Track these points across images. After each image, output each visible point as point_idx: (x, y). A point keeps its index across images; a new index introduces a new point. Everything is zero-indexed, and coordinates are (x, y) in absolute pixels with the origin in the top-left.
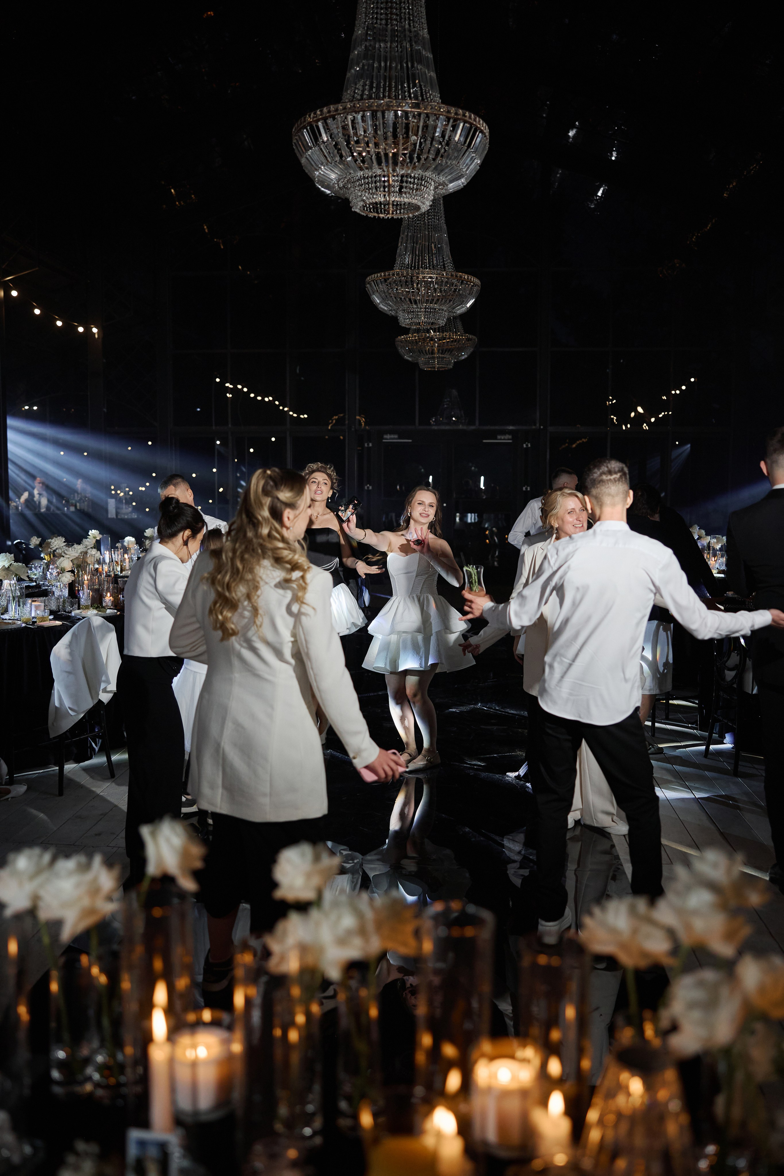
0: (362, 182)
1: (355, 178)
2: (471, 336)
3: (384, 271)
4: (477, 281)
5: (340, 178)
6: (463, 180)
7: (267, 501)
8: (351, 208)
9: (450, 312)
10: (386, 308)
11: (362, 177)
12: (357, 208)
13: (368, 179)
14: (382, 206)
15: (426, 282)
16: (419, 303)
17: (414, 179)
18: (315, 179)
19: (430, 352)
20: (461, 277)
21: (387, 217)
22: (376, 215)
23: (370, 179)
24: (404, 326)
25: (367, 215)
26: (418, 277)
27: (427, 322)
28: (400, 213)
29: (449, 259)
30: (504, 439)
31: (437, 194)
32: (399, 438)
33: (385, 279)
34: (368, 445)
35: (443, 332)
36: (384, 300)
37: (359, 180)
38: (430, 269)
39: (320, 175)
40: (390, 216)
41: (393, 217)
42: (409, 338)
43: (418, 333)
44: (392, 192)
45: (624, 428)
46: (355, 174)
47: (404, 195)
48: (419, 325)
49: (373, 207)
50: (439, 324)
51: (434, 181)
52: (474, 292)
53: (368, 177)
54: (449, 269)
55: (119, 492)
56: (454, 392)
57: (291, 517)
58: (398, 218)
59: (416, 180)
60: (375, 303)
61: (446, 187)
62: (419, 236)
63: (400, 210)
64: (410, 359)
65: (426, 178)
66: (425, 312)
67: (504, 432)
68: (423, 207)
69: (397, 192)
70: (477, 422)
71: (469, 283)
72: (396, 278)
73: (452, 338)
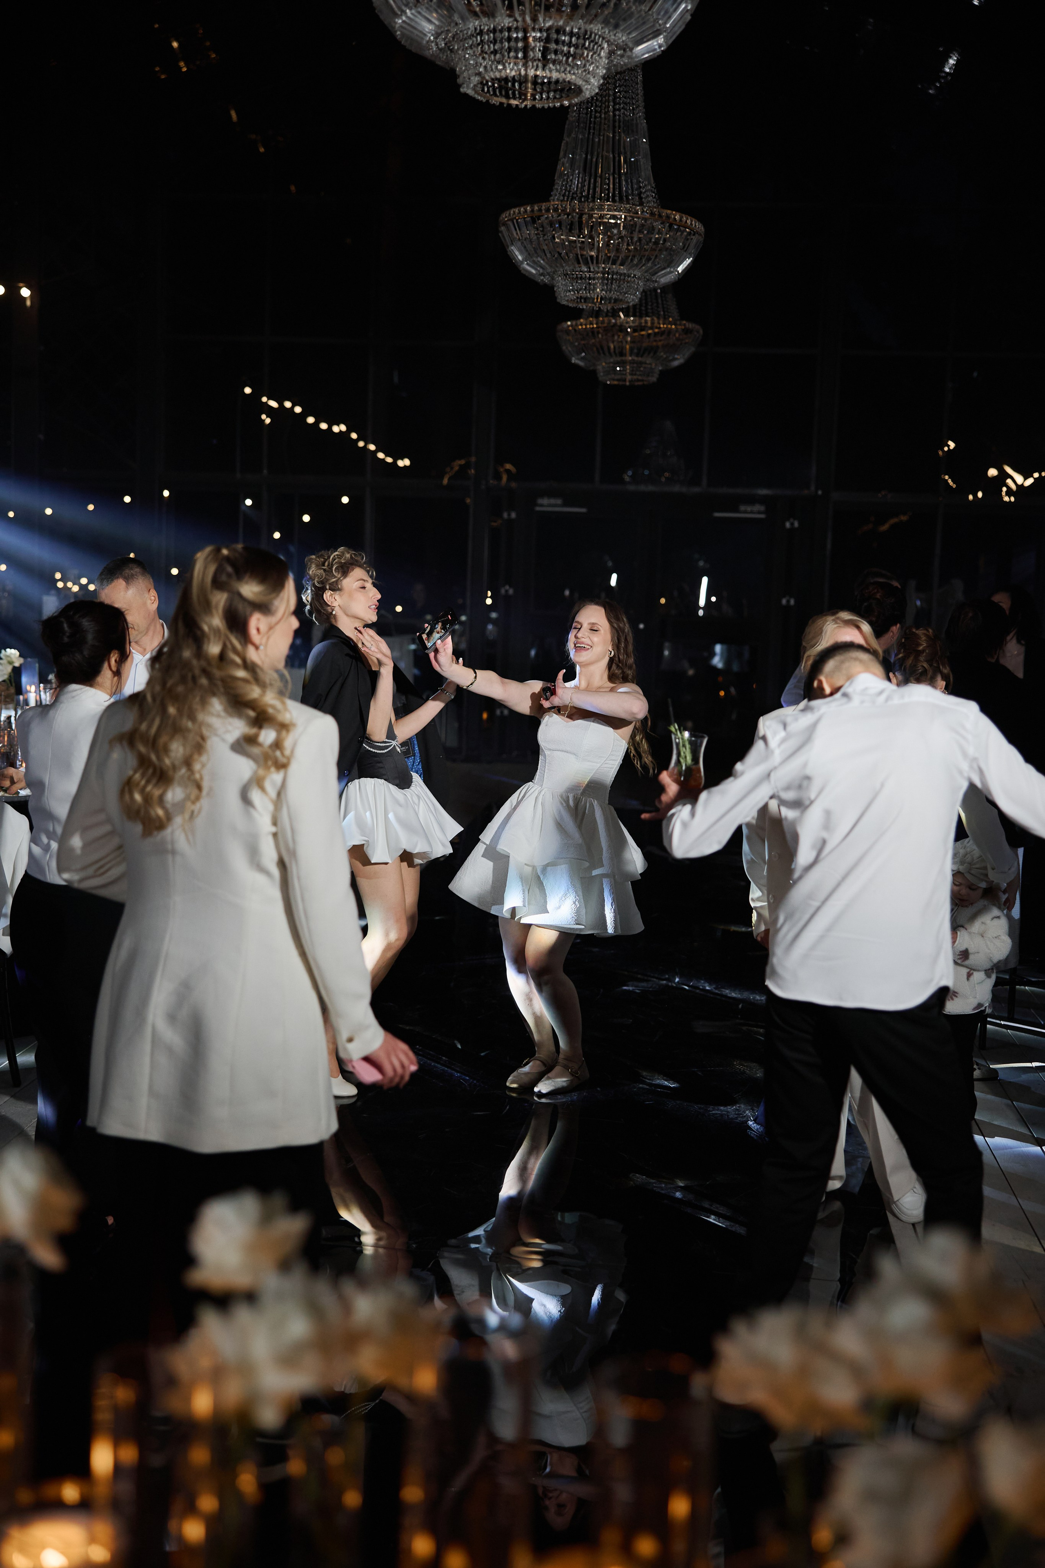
0: (477, 40)
1: (465, 32)
2: (690, 325)
3: (532, 204)
4: (698, 226)
5: (439, 31)
6: (661, 40)
7: (220, 599)
8: (459, 86)
9: (648, 280)
10: (534, 271)
11: (478, 31)
12: (469, 87)
13: (488, 35)
14: (517, 85)
15: (609, 226)
16: (592, 263)
17: (571, 38)
18: (396, 31)
19: (617, 352)
20: (668, 217)
21: (523, 106)
22: (504, 100)
23: (492, 35)
24: (564, 303)
25: (488, 101)
26: (591, 216)
27: (606, 297)
28: (548, 98)
29: (649, 183)
30: (752, 512)
31: (614, 65)
32: (565, 505)
33: (532, 217)
34: (509, 515)
35: (641, 317)
36: (529, 256)
37: (473, 36)
38: (614, 201)
39: (404, 25)
40: (529, 104)
41: (534, 106)
42: (581, 325)
43: (597, 317)
44: (531, 60)
45: (971, 497)
46: (465, 25)
47: (551, 65)
48: (593, 302)
49: (500, 87)
50: (628, 302)
51: (608, 42)
52: (692, 245)
53: (488, 30)
54: (649, 202)
55: (70, 584)
56: (669, 425)
57: (263, 628)
58: (543, 107)
59: (574, 39)
60: (516, 261)
61: (629, 53)
62: (597, 140)
63: (548, 93)
64: (581, 363)
65: (593, 35)
66: (603, 278)
67: (752, 500)
68: (587, 89)
69: (539, 60)
70: (705, 481)
71: (682, 228)
72: (552, 216)
73: (657, 328)
